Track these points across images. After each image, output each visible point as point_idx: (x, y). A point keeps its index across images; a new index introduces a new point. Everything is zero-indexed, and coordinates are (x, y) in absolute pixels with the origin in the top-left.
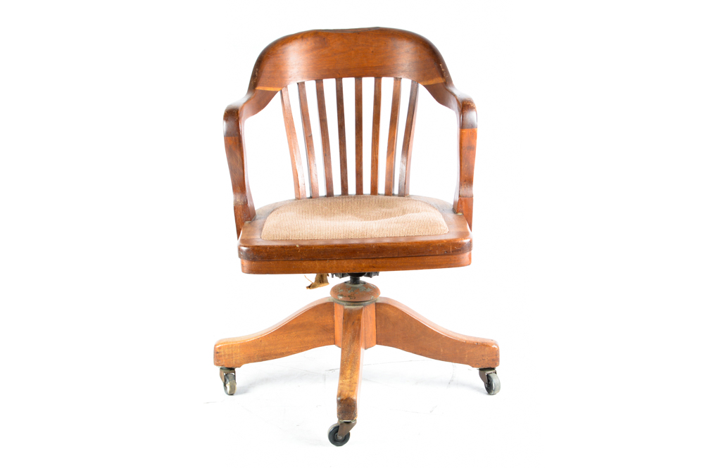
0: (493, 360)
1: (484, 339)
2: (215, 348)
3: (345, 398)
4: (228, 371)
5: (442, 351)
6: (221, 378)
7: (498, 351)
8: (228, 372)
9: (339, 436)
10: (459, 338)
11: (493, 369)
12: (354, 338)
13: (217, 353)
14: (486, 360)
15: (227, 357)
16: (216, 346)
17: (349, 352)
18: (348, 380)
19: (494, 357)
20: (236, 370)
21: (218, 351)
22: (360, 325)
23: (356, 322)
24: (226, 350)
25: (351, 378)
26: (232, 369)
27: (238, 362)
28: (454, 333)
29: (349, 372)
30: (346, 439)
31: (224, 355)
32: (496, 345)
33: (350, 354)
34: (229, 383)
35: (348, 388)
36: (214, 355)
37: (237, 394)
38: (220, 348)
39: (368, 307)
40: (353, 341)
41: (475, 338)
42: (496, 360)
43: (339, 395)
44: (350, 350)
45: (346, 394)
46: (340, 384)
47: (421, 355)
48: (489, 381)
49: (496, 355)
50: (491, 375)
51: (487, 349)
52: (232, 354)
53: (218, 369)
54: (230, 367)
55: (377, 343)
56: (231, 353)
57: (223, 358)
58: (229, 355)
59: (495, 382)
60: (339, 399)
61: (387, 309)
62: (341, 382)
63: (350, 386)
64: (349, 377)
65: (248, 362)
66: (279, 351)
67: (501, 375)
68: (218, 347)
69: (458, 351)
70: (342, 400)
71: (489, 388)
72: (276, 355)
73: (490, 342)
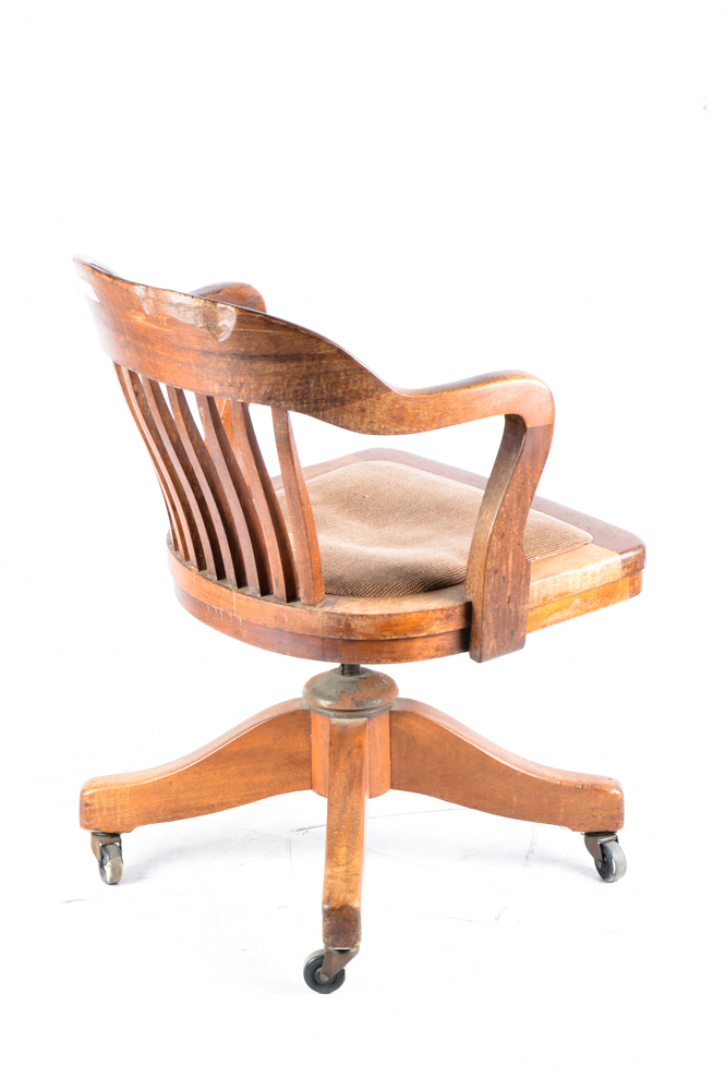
0: (612, 817)
1: (594, 777)
2: (82, 796)
3: (338, 907)
4: (108, 839)
5: (515, 800)
6: (95, 852)
7: (622, 800)
8: (108, 842)
9: (323, 975)
10: (548, 776)
11: (612, 833)
12: (351, 784)
13: (87, 805)
14: (600, 818)
15: (105, 813)
16: (83, 791)
17: (344, 810)
18: (342, 869)
19: (615, 812)
20: (123, 836)
21: (88, 802)
22: (363, 757)
23: (355, 751)
24: (104, 800)
25: (347, 863)
26: (116, 835)
27: (127, 821)
28: (538, 765)
29: (343, 851)
30: (336, 981)
31: (100, 810)
32: (619, 789)
33: (345, 816)
34: (109, 863)
35: (344, 886)
36: (81, 809)
37: (125, 882)
38: (91, 796)
39: (376, 720)
40: (350, 790)
41: (578, 775)
42: (617, 818)
43: (327, 900)
44: (344, 807)
45: (341, 898)
46: (329, 877)
47: (475, 808)
48: (604, 855)
49: (618, 809)
50: (608, 845)
51: (601, 796)
52: (115, 808)
53: (87, 834)
54: (112, 831)
55: (393, 786)
56: (112, 805)
57: (98, 814)
58: (108, 809)
59: (616, 857)
60: (326, 907)
61: (412, 722)
62: (330, 872)
63: (347, 881)
64: (343, 861)
65: (145, 823)
66: (205, 802)
67: (626, 845)
68: (87, 793)
69: (545, 801)
70: (333, 909)
71: (605, 869)
72: (199, 809)
73: (607, 782)
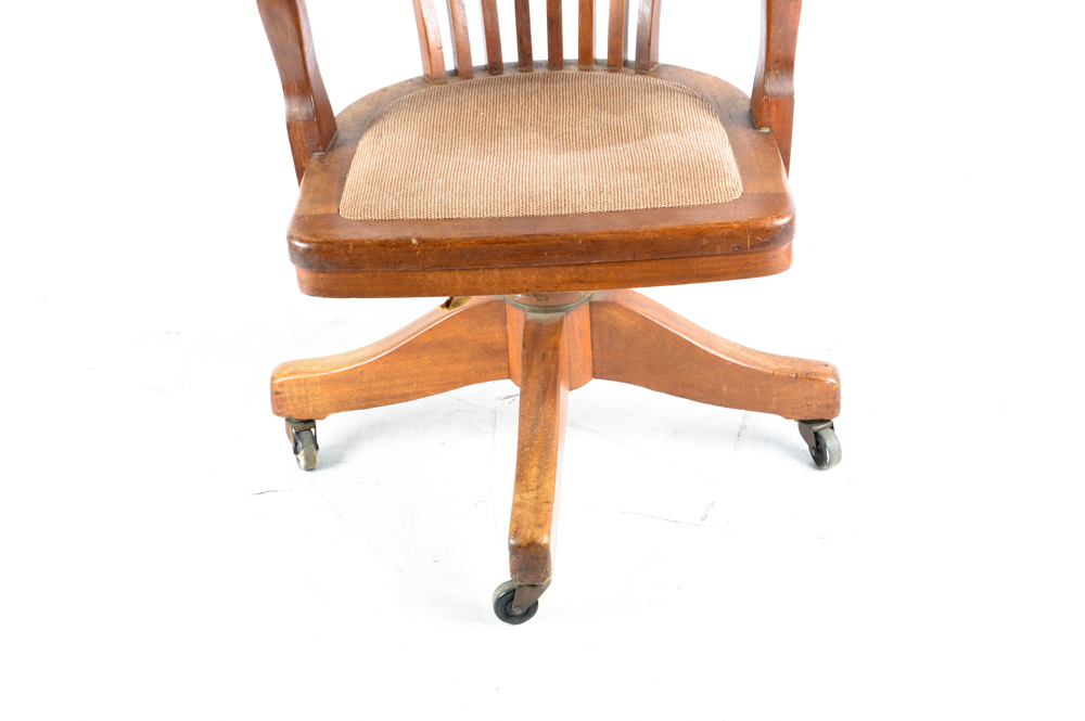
0: (828, 406)
1: (808, 363)
2: (272, 385)
3: (525, 544)
4: (301, 426)
5: (725, 389)
6: (289, 436)
7: (838, 389)
8: (303, 430)
9: (514, 606)
10: (760, 364)
11: (828, 421)
12: (544, 392)
13: (277, 393)
14: (814, 407)
15: (296, 401)
16: (273, 379)
17: (536, 424)
18: (532, 495)
19: (831, 401)
20: (318, 422)
21: (278, 390)
22: (558, 361)
23: (550, 353)
24: (294, 390)
25: (538, 487)
26: (310, 422)
27: (319, 409)
28: (750, 351)
29: (534, 471)
30: (530, 611)
31: (292, 398)
32: (836, 376)
33: (538, 429)
34: (302, 452)
35: (531, 517)
36: (272, 397)
37: (321, 467)
38: (281, 385)
39: (575, 313)
40: (544, 399)
41: (792, 361)
42: (833, 406)
43: (515, 533)
44: (537, 419)
45: (528, 534)
46: (517, 505)
47: (682, 396)
48: (818, 443)
49: (835, 398)
50: (823, 433)
51: (816, 385)
52: (306, 397)
53: (282, 420)
54: (306, 418)
55: (595, 375)
56: (303, 393)
57: (289, 402)
58: (300, 397)
59: (830, 444)
60: (513, 542)
61: (615, 313)
62: (519, 500)
63: (536, 511)
64: (533, 485)
65: (338, 411)
66: (399, 391)
67: (843, 433)
68: (277, 381)
69: (757, 390)
70: (519, 547)
71: (819, 456)
72: (394, 397)
73: (822, 369)
